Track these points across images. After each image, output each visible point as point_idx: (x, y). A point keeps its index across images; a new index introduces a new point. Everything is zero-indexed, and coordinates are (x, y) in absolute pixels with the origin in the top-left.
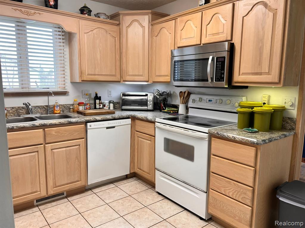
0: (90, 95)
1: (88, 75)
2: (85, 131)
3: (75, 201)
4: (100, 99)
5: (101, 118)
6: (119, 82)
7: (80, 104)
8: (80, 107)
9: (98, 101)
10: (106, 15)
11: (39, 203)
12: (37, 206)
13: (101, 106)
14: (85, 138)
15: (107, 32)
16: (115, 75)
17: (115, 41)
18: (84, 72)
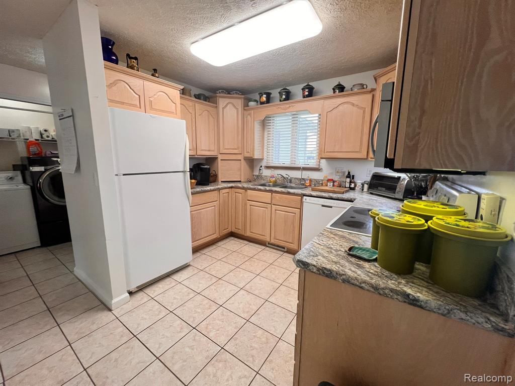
0: (344, 173)
1: (327, 152)
2: (302, 202)
3: (284, 257)
4: (353, 178)
5: (317, 195)
6: (365, 159)
7: (329, 180)
8: (329, 183)
9: (348, 180)
10: (362, 85)
11: (270, 245)
12: (268, 247)
13: (353, 185)
14: (301, 209)
15: (353, 105)
16: (360, 152)
17: (364, 112)
18: (323, 150)
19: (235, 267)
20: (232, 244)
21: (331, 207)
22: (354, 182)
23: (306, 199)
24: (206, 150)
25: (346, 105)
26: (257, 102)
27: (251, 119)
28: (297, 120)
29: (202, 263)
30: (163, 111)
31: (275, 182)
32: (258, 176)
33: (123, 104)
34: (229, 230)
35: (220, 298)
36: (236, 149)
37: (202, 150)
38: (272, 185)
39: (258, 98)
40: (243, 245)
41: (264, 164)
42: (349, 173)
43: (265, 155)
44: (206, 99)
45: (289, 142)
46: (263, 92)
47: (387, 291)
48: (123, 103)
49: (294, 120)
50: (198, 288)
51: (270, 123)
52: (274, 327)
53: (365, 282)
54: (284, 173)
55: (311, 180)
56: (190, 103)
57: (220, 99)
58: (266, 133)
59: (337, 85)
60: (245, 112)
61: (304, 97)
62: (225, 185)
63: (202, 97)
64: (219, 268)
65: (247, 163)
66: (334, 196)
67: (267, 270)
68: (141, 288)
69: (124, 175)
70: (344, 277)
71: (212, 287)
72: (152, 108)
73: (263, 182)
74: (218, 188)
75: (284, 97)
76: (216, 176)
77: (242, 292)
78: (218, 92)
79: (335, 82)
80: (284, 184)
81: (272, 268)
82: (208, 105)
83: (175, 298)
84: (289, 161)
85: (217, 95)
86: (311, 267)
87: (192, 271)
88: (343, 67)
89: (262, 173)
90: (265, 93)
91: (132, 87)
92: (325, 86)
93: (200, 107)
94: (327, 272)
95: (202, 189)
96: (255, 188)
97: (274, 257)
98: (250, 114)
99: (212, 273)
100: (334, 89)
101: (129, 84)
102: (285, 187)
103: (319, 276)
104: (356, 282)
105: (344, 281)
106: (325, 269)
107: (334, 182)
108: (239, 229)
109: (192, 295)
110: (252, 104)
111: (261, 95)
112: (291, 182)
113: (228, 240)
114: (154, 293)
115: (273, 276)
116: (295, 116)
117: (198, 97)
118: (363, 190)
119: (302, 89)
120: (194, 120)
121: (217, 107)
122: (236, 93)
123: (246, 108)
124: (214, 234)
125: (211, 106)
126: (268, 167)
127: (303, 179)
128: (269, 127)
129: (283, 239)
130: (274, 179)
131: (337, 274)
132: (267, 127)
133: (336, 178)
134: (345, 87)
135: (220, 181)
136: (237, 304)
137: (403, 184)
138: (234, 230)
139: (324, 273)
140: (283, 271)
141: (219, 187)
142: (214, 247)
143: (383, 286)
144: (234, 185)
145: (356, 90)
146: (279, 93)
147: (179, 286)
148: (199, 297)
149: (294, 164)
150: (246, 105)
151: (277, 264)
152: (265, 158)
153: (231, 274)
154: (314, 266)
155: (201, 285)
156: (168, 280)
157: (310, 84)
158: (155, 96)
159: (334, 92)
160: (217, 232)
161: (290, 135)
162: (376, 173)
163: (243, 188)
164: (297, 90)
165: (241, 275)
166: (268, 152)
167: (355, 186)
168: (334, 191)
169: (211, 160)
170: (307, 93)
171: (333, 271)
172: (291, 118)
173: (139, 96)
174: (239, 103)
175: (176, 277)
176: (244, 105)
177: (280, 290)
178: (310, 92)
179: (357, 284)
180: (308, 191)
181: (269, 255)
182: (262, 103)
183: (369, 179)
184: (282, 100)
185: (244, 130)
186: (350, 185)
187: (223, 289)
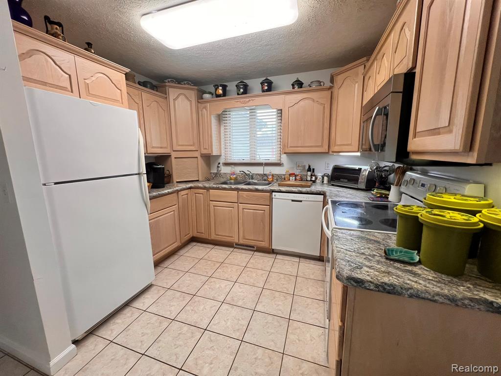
0: (304, 167)
1: (291, 147)
2: (271, 199)
3: (256, 256)
4: (313, 171)
5: (286, 190)
6: (327, 153)
7: (291, 175)
8: (291, 178)
9: (309, 173)
10: (319, 82)
11: (237, 246)
12: (235, 248)
13: (313, 178)
14: (270, 205)
15: (313, 101)
16: (322, 146)
17: (324, 107)
18: (286, 145)
19: (207, 278)
20: (196, 251)
21: (301, 201)
22: (314, 176)
23: (275, 196)
24: (158, 147)
25: (307, 101)
26: (212, 95)
27: (207, 113)
28: (254, 115)
29: (167, 279)
30: (106, 98)
31: (236, 179)
32: (216, 174)
33: (46, 86)
34: (191, 235)
35: (201, 320)
36: (191, 146)
37: (153, 147)
38: (233, 183)
39: (212, 90)
40: (208, 250)
41: (222, 161)
42: (309, 166)
43: (223, 151)
44: (153, 87)
45: (248, 138)
46: (219, 84)
47: (466, 302)
48: (45, 84)
49: (252, 115)
50: (171, 313)
51: (227, 117)
52: (273, 341)
53: (438, 294)
54: (246, 169)
55: (273, 176)
56: (136, 92)
57: (171, 89)
58: (222, 128)
59: (296, 81)
60: (199, 105)
61: (263, 91)
62: (184, 186)
63: (149, 86)
64: (190, 282)
65: (204, 160)
66: (304, 190)
67: (243, 275)
68: (91, 332)
69: (56, 183)
70: (412, 291)
71: (188, 308)
72: (89, 94)
73: (223, 180)
74: (177, 190)
75: (242, 90)
76: (170, 176)
77: (225, 306)
78: (167, 81)
79: (293, 78)
80: (246, 179)
81: (248, 271)
82: (156, 95)
83: (143, 334)
84: (249, 156)
85: (167, 84)
86: (367, 285)
87: (156, 292)
88: (302, 64)
89: (220, 171)
90: (221, 85)
91: (57, 63)
92: (283, 82)
93: (147, 96)
94: (388, 288)
95: (159, 193)
96: (219, 188)
97: (246, 258)
98: (205, 108)
99: (183, 290)
100: (293, 85)
101: (53, 57)
102: (249, 184)
103: (378, 292)
104: (427, 295)
105: (411, 296)
106: (386, 284)
107: (296, 176)
108: (202, 233)
109: (165, 324)
110: (207, 96)
111: (216, 88)
112: (252, 179)
113: (189, 247)
114: (112, 333)
115: (252, 280)
116: (252, 111)
117: (144, 84)
118: (323, 182)
119: (262, 83)
120: (141, 112)
121: (166, 98)
122: (188, 84)
123: (199, 101)
124: (175, 243)
125: (160, 97)
126: (226, 164)
127: (265, 175)
128: (226, 122)
129: (252, 238)
130: (235, 176)
131: (402, 288)
132: (224, 122)
133: (297, 172)
134: (303, 84)
135: (175, 182)
136: (224, 322)
137: (364, 175)
138: (196, 234)
139: (385, 289)
140: (260, 272)
141: (177, 188)
142: (176, 257)
143: (460, 296)
144: (192, 186)
145: (314, 87)
146: (236, 86)
147: (146, 316)
148: (176, 325)
149: (255, 159)
150: (200, 97)
151: (251, 266)
152: (223, 154)
153: (206, 286)
154: (370, 282)
155: (173, 308)
156: (128, 312)
157: (269, 78)
158: (93, 78)
159: (293, 88)
160: (178, 240)
161: (248, 128)
162: (336, 165)
163: (205, 188)
164: (255, 84)
165: (218, 286)
166: (225, 148)
167: (316, 178)
168: (301, 185)
169: (164, 158)
170: (266, 88)
171: (395, 285)
172: (248, 112)
173: (70, 76)
174: (192, 94)
175: (137, 304)
176: (197, 98)
177: (264, 296)
178: (269, 87)
179: (429, 297)
180: (275, 187)
181: (240, 257)
182: (218, 96)
183: (329, 172)
184: (240, 93)
185: (199, 125)
186: (311, 178)
187: (202, 307)
